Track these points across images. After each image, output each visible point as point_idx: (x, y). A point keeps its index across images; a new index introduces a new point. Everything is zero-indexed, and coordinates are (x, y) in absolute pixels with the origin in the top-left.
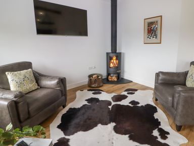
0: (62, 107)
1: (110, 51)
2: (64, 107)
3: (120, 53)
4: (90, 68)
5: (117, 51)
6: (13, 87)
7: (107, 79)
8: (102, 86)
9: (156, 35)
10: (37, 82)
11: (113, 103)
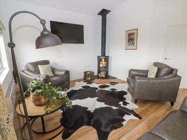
0: (67, 89)
1: (100, 55)
2: (68, 89)
3: (108, 57)
4: (85, 67)
5: (106, 55)
6: (42, 73)
7: (98, 75)
8: (93, 80)
9: (133, 43)
10: (53, 72)
11: (99, 89)
